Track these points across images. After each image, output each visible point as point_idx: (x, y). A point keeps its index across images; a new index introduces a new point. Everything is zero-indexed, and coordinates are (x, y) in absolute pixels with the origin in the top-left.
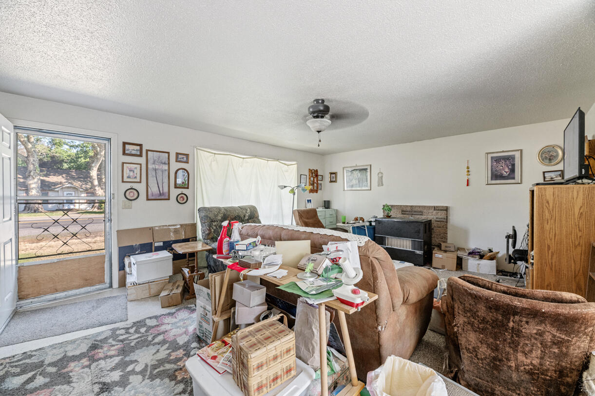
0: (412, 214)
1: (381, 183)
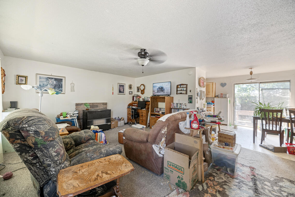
0: (93, 107)
1: (73, 90)
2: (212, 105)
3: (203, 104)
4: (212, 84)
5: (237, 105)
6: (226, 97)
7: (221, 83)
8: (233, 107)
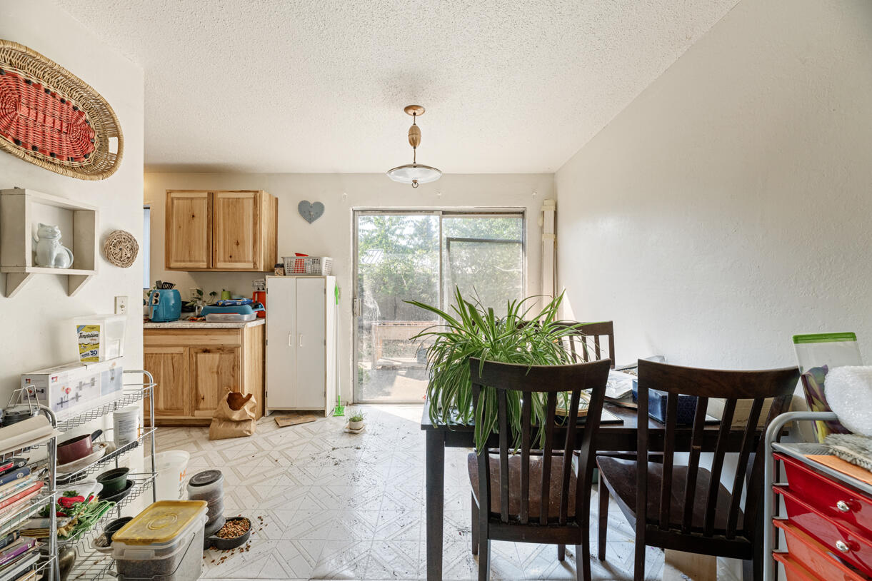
2: (246, 317)
3: (80, 328)
4: (251, 201)
5: (369, 308)
6: (317, 273)
7: (303, 199)
8: (352, 318)
